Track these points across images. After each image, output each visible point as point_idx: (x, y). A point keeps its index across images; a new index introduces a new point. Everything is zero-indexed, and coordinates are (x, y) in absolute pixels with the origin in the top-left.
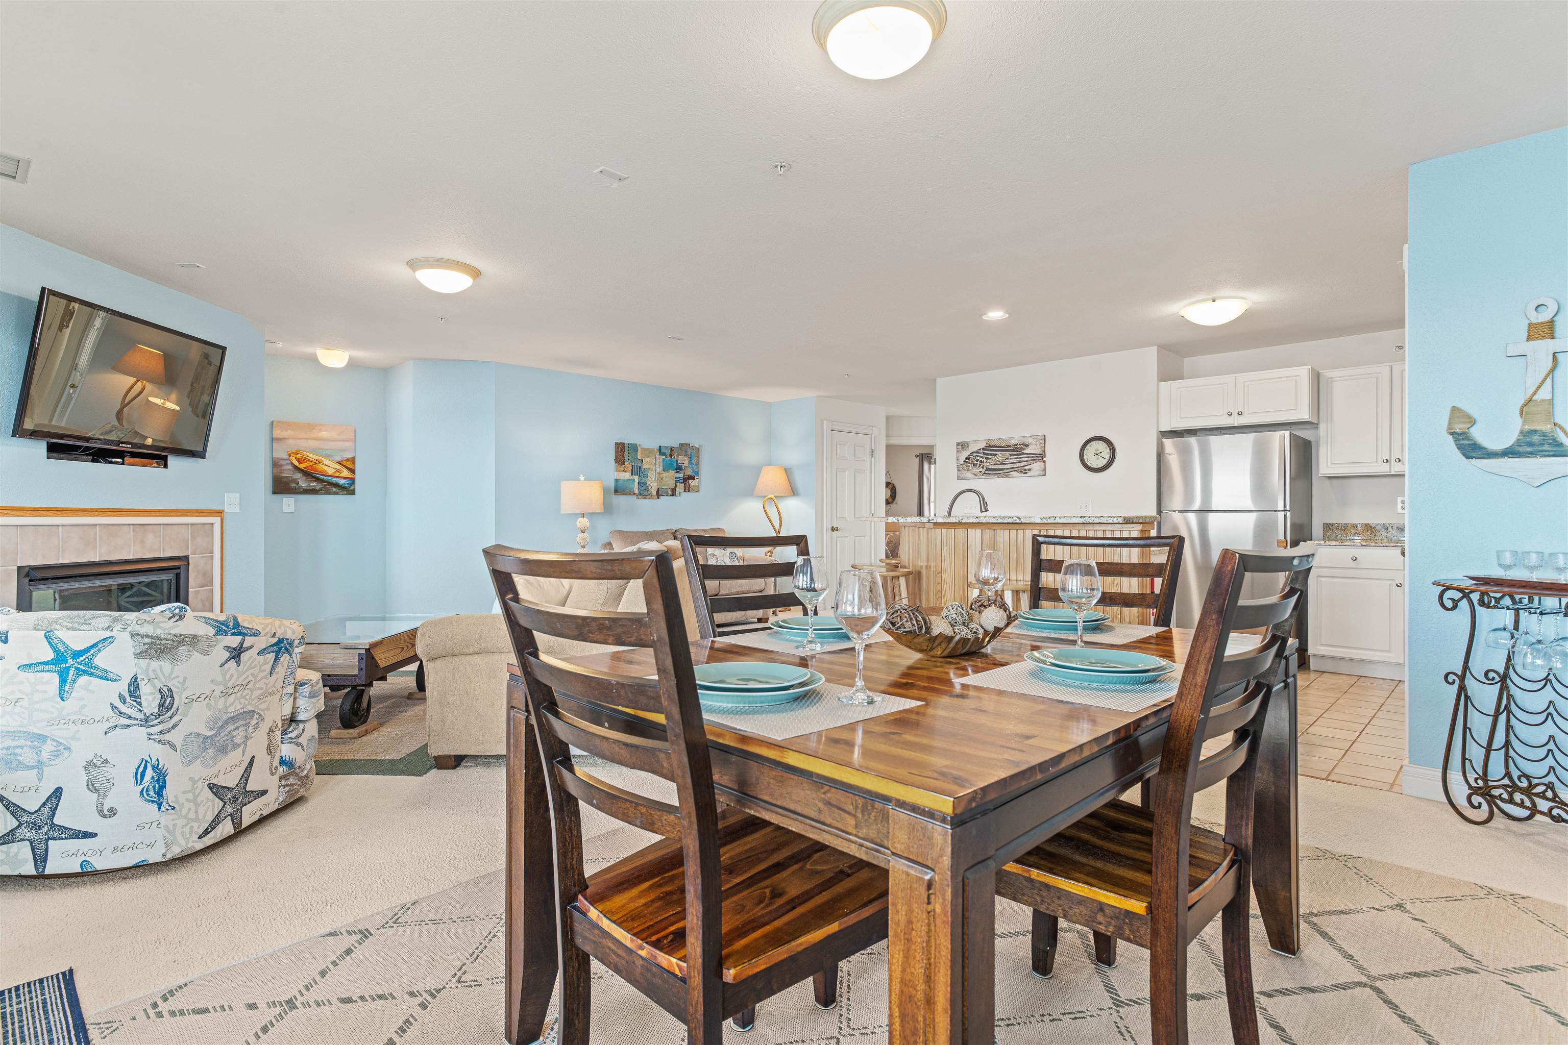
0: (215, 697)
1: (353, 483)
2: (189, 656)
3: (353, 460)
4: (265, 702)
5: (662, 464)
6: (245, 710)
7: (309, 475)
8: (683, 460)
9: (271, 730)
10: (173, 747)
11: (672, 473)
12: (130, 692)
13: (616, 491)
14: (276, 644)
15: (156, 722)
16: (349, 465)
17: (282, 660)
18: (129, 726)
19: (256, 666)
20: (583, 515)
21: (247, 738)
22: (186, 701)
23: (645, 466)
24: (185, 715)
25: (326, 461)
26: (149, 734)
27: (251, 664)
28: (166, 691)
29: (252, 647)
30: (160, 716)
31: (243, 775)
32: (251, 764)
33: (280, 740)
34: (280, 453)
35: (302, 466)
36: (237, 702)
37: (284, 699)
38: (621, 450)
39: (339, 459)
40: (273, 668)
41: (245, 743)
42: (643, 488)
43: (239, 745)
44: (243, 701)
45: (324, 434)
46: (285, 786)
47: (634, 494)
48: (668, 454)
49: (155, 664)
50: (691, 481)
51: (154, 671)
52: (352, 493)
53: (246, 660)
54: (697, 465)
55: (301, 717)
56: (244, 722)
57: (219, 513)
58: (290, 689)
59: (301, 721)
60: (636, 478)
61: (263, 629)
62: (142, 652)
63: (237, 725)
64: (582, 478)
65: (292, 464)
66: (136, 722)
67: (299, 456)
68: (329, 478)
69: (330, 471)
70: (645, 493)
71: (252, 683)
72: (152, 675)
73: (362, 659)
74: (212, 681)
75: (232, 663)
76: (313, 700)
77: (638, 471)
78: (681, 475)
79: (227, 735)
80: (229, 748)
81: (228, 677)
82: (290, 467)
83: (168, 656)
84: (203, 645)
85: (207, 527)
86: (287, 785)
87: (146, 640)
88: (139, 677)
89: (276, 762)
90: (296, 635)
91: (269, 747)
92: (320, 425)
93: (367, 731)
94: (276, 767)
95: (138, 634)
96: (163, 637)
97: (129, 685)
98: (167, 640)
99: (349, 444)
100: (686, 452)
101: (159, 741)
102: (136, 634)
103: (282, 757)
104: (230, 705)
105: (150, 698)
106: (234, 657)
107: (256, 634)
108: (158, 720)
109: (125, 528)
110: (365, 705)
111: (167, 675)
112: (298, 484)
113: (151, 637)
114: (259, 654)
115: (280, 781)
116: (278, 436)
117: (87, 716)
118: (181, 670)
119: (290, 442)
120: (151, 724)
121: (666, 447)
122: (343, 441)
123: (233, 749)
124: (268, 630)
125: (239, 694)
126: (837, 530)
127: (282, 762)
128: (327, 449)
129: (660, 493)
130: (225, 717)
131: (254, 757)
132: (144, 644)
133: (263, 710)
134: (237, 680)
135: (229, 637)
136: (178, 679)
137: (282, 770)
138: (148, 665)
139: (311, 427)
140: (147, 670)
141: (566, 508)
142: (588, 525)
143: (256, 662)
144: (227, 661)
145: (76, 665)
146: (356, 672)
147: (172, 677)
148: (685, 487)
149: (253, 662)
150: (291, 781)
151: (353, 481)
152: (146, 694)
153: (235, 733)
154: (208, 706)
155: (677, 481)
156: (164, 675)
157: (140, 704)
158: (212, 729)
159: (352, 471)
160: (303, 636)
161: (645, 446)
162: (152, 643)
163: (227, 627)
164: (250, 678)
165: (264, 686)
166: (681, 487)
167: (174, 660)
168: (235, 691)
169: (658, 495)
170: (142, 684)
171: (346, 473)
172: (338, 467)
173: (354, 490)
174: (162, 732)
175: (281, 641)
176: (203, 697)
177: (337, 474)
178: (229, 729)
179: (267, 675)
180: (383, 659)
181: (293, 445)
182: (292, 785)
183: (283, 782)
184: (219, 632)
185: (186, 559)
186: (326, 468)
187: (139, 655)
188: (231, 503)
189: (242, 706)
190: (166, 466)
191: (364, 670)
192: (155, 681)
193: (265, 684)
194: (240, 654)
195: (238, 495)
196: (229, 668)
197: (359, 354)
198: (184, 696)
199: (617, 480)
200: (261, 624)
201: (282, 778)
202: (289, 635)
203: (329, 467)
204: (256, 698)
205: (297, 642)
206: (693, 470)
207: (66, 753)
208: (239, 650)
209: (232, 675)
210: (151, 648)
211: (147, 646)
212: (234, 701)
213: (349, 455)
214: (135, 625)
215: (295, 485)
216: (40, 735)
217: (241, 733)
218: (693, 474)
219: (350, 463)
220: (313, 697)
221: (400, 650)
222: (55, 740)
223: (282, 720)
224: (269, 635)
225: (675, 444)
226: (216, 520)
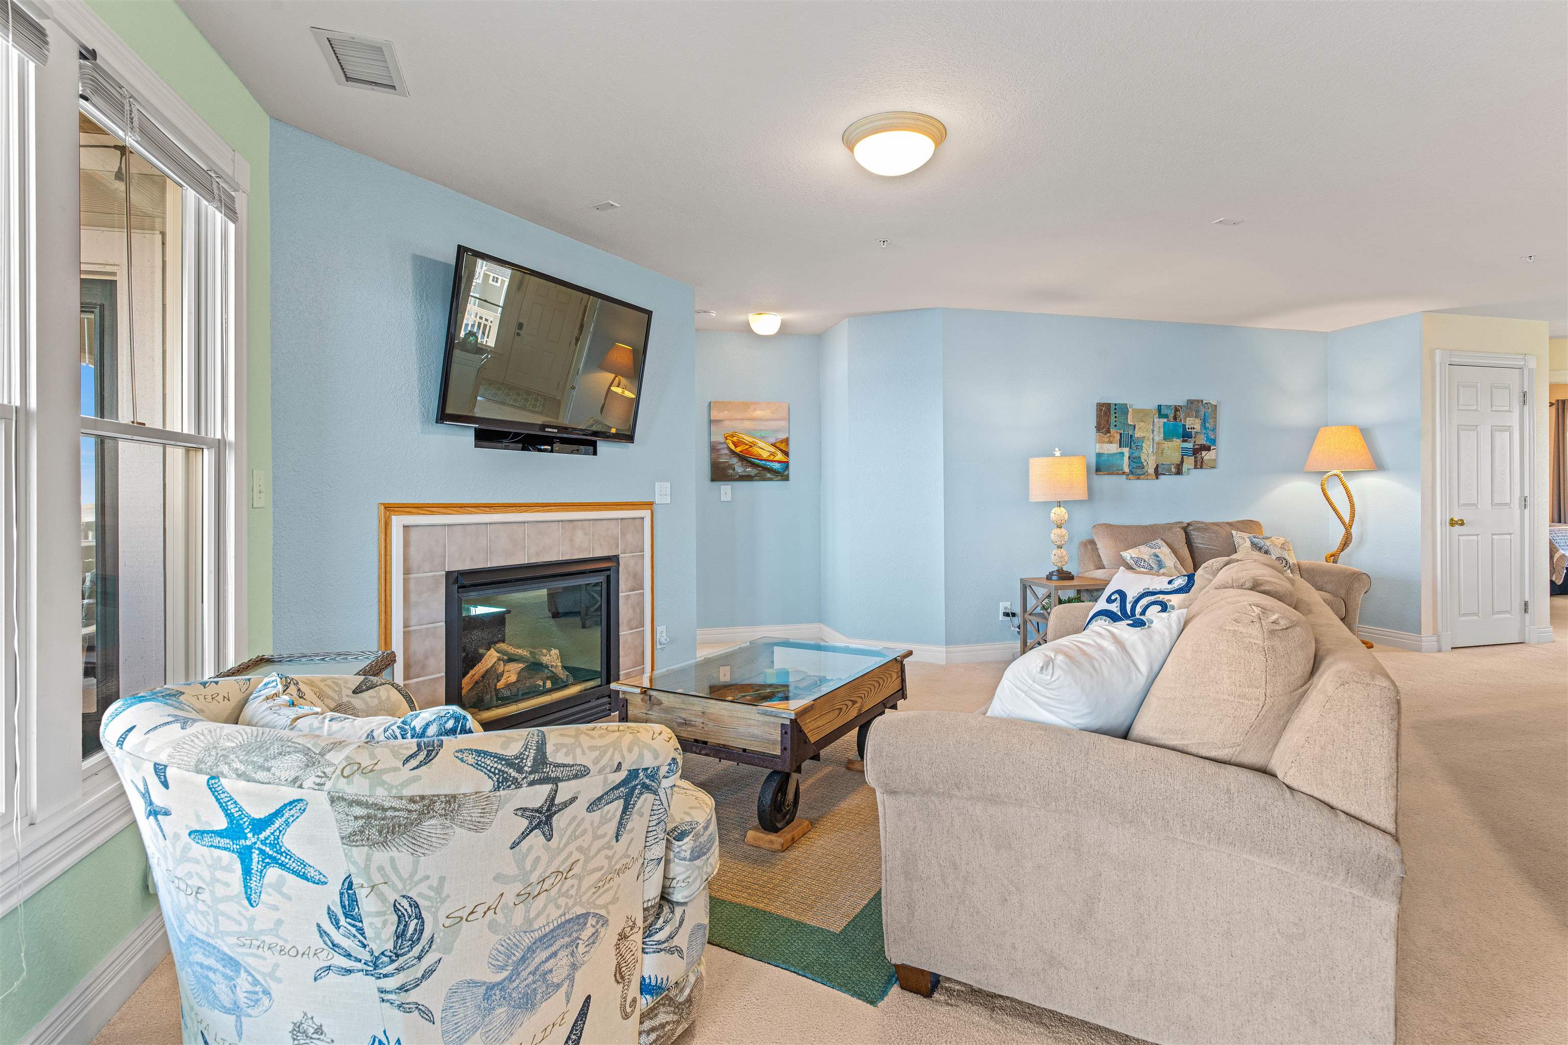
0: (506, 905)
1: (787, 467)
2: (445, 838)
3: (786, 441)
4: (608, 890)
5: (1162, 430)
6: (568, 917)
7: (745, 459)
8: (1193, 423)
9: (623, 937)
10: (427, 1014)
11: (1177, 442)
12: (343, 907)
13: (1098, 470)
14: (624, 783)
15: (390, 968)
16: (783, 447)
17: (637, 807)
18: (349, 971)
19: (585, 831)
20: (1059, 504)
21: (574, 967)
22: (448, 922)
23: (1138, 434)
24: (448, 950)
25: (761, 444)
26: (382, 991)
27: (574, 831)
28: (407, 906)
29: (573, 800)
30: (398, 956)
31: (569, 1038)
32: (583, 1014)
33: (640, 945)
34: (718, 438)
35: (738, 450)
36: (551, 906)
37: (648, 869)
38: (1106, 413)
39: (773, 440)
40: (621, 825)
41: (571, 978)
42: (1135, 465)
43: (559, 986)
44: (562, 901)
45: (759, 413)
46: (648, 1032)
47: (1124, 473)
48: (1172, 415)
49: (381, 856)
50: (1204, 453)
51: (381, 869)
52: (786, 478)
53: (563, 824)
54: (1214, 430)
55: (677, 897)
56: (567, 939)
57: (649, 505)
58: (658, 851)
59: (678, 904)
60: (1126, 451)
61: (596, 762)
62: (354, 834)
63: (553, 949)
64: (1058, 453)
65: (729, 448)
66: (359, 966)
67: (735, 439)
68: (763, 462)
69: (765, 455)
70: (1139, 471)
71: (580, 863)
72: (377, 878)
73: (786, 733)
74: (496, 879)
75: (536, 837)
76: (698, 862)
77: (1128, 441)
78: (1189, 445)
79: (533, 973)
80: (539, 997)
81: (528, 865)
82: (726, 451)
83: (405, 839)
84: (471, 812)
85: (638, 522)
86: (653, 1029)
87: (359, 811)
88: (356, 881)
89: (634, 990)
90: (661, 759)
91: (619, 967)
92: (755, 403)
93: (793, 839)
94: (634, 1000)
95: (344, 800)
96: (387, 804)
97: (342, 894)
98: (395, 809)
99: (783, 423)
100: (1197, 412)
101: (399, 1006)
102: (339, 798)
103: (643, 978)
104: (538, 915)
105: (378, 921)
106: (539, 824)
107: (582, 773)
108: (395, 965)
109: (555, 525)
110: (790, 796)
111: (405, 876)
112: (734, 469)
113: (366, 805)
114: (590, 809)
115: (641, 1023)
116: (716, 418)
117: (286, 941)
118: (429, 864)
119: (727, 423)
120: (384, 971)
121: (1168, 407)
122: (777, 420)
123: (547, 996)
124: (604, 762)
125: (554, 892)
126: (1462, 524)
127: (646, 988)
128: (761, 430)
129: (1160, 470)
130: (527, 941)
131: (589, 997)
132: (356, 818)
133: (605, 906)
134: (548, 867)
135: (525, 790)
136: (429, 882)
137: (645, 1002)
138: (368, 858)
139: (746, 406)
140: (367, 867)
141: (1037, 494)
142: (1066, 517)
143: (586, 825)
144: (524, 835)
145: (259, 845)
146: (778, 752)
147: (416, 878)
148: (1196, 462)
149: (579, 825)
150: (662, 1018)
151: (786, 465)
152: (369, 914)
153: (548, 966)
154: (493, 927)
155: (1184, 453)
156: (400, 877)
157: (361, 930)
158: (502, 968)
159: (786, 454)
160: (674, 759)
161: (1140, 406)
162: (369, 817)
163: (520, 770)
164: (576, 855)
165: (605, 863)
166: (1189, 462)
167: (417, 847)
168: (545, 886)
169: (1157, 474)
170: (361, 894)
171: (780, 456)
172: (772, 449)
173: (788, 475)
174: (403, 989)
175: (633, 774)
176: (481, 910)
177: (771, 458)
178: (537, 960)
179: (609, 842)
180: (814, 731)
181: (729, 426)
182: (662, 1026)
183: (648, 1025)
184: (503, 782)
185: (615, 559)
186: (761, 451)
187: (349, 839)
188: (661, 494)
189: (561, 911)
190: (595, 453)
191: (789, 751)
192: (384, 888)
193: (607, 857)
194: (549, 818)
195: (668, 485)
196: (530, 848)
197: (789, 316)
198: (442, 915)
199: (1099, 455)
200: (592, 748)
201: (643, 1017)
202: (649, 762)
203: (764, 450)
204: (589, 888)
205: (664, 770)
206: (1207, 437)
207: (265, 1000)
208: (548, 810)
209: (538, 859)
210: (368, 825)
211: (361, 822)
212: (545, 906)
213: (783, 436)
214: (338, 778)
215: (731, 471)
216: (231, 958)
217: (563, 959)
218: (1208, 444)
219: (784, 444)
220: (698, 857)
221: (837, 712)
222: (250, 974)
223: (645, 910)
224: (608, 770)
225: (1180, 401)
226: (646, 514)
